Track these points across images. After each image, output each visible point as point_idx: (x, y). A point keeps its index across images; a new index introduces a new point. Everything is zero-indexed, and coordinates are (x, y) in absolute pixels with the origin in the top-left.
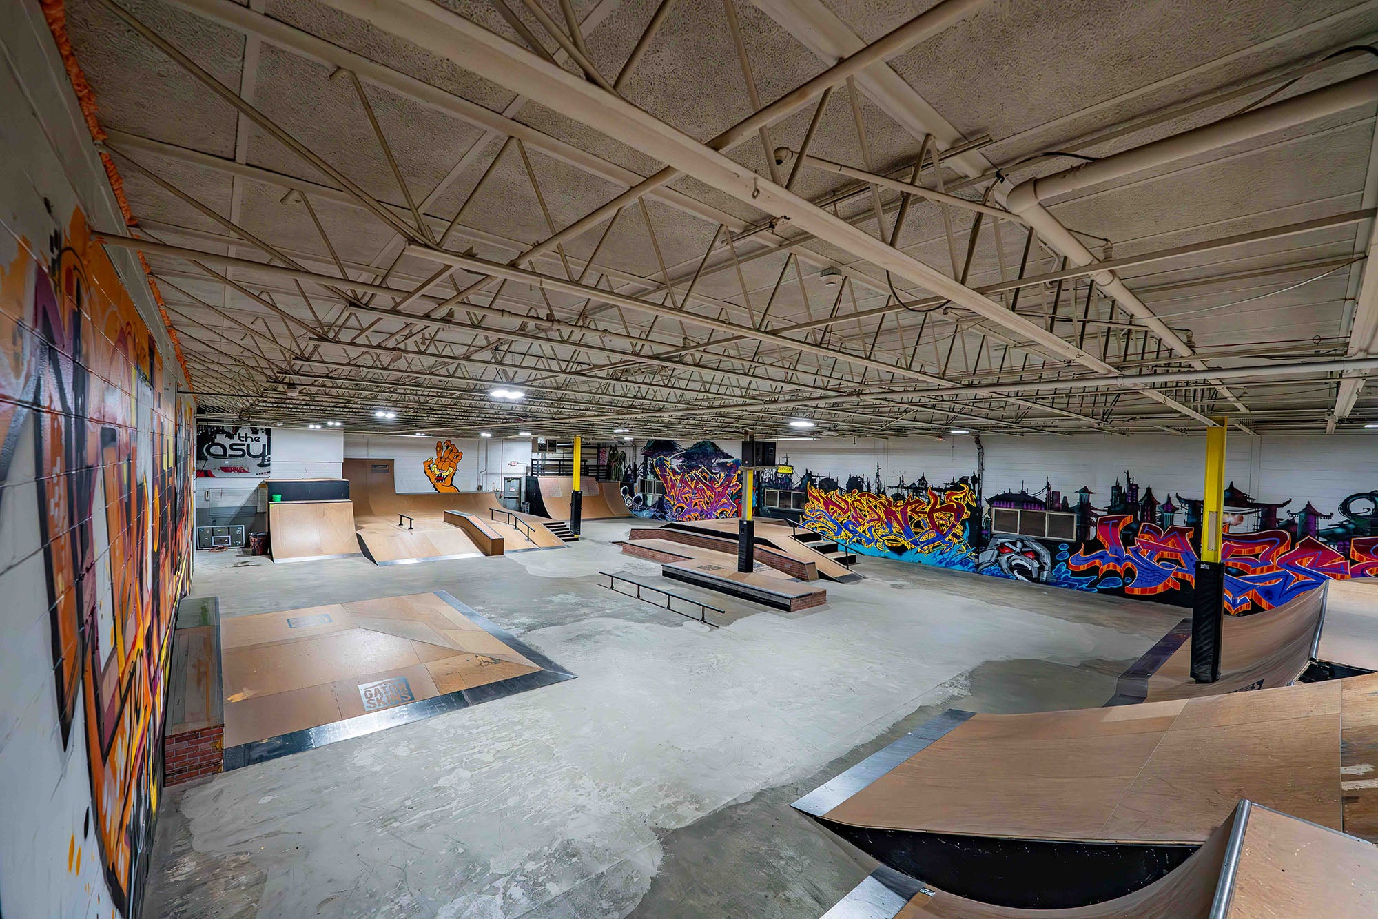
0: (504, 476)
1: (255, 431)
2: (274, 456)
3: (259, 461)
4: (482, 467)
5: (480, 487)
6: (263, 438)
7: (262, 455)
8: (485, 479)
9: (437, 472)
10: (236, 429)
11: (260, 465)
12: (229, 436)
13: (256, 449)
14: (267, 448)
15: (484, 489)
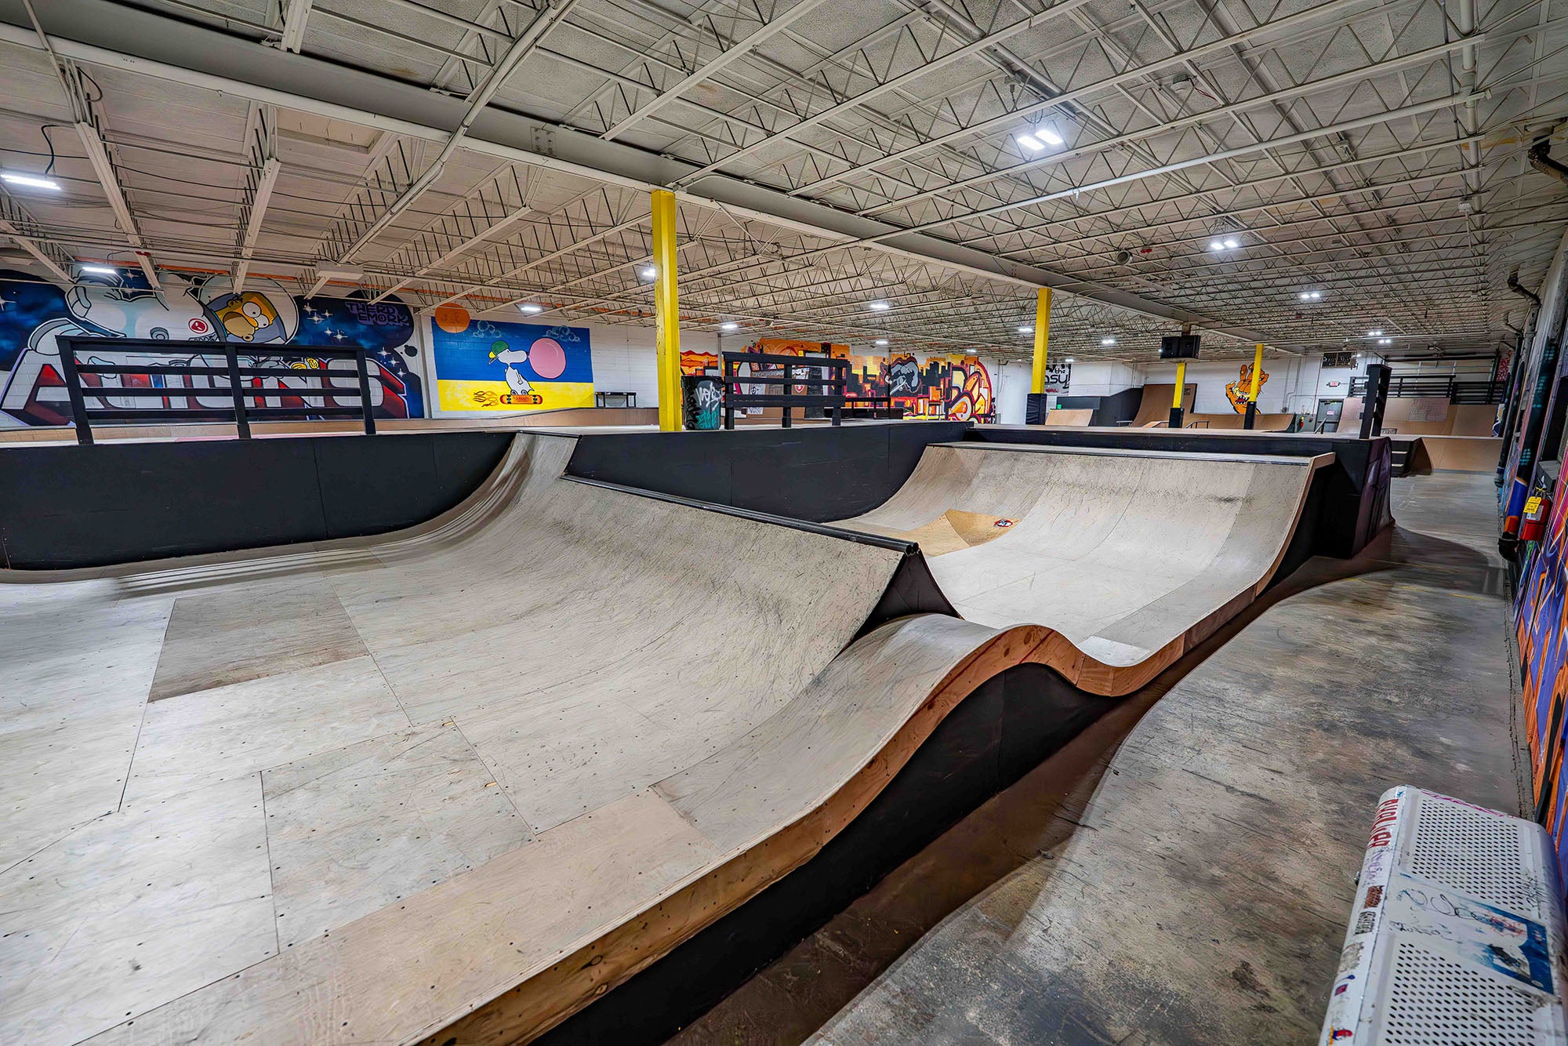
0: (1318, 398)
1: (1063, 366)
2: (1071, 382)
3: (1064, 385)
4: (1291, 387)
5: (1285, 409)
6: (1067, 369)
7: (1066, 381)
8: (1292, 400)
9: (1239, 395)
10: (1054, 366)
11: (1064, 388)
12: (1051, 371)
13: (1063, 378)
14: (1068, 377)
15: (1290, 411)
